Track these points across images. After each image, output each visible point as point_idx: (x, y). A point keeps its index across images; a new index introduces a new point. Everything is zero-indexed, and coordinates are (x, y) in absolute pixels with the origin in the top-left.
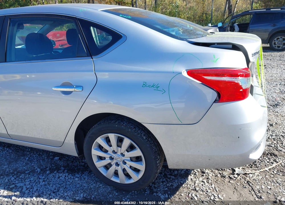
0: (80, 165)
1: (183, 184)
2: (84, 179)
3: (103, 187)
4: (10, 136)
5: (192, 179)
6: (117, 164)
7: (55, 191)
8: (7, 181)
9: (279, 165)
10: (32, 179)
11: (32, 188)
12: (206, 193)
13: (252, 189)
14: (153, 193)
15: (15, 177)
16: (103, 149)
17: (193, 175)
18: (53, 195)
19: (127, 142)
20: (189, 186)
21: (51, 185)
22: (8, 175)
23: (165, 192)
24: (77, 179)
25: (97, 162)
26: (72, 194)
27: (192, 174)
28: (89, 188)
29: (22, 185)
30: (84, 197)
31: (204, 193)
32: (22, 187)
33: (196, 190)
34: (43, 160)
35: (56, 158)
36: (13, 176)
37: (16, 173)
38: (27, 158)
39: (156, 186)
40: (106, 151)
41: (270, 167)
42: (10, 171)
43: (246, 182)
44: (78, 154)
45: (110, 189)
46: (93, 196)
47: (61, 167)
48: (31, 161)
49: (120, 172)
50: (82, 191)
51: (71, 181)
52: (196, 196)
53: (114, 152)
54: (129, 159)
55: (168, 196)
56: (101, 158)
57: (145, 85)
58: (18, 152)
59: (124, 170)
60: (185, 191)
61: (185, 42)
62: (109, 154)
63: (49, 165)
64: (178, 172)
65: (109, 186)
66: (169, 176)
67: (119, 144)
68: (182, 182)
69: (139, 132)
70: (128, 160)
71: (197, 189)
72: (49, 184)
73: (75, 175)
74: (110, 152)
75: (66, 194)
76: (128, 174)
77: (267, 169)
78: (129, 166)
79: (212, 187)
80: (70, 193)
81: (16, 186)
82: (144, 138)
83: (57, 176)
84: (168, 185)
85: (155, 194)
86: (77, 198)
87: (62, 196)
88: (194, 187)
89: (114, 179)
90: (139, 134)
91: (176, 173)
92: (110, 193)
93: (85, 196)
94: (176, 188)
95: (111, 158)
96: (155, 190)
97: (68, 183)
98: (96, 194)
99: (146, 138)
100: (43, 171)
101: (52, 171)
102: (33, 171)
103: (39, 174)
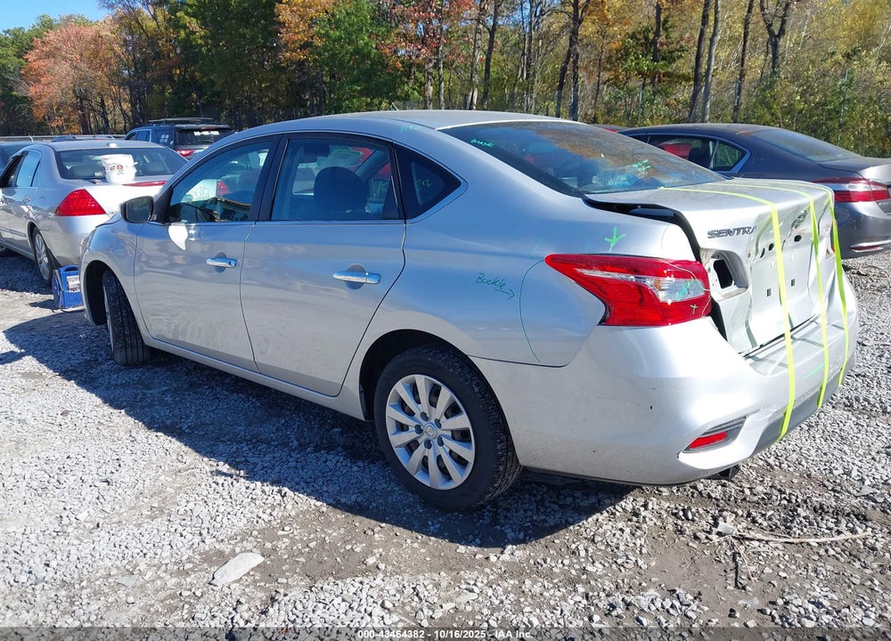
0: (375, 451)
1: (573, 524)
2: (370, 472)
3: (401, 492)
4: (257, 368)
5: (597, 520)
6: (428, 444)
7: (308, 480)
8: (234, 449)
9: (854, 541)
10: (277, 455)
11: (273, 468)
12: (612, 551)
13: (737, 568)
14: (495, 525)
15: (250, 446)
16: (406, 408)
17: (606, 514)
18: (303, 484)
19: (446, 396)
20: (583, 529)
21: (306, 470)
22: (239, 443)
23: (523, 529)
24: (355, 469)
25: (394, 434)
26: (335, 491)
27: (608, 512)
28: (373, 488)
29: (256, 460)
30: (356, 501)
31: (609, 550)
32: (255, 464)
33: (593, 540)
34: (311, 429)
35: (335, 430)
36: (247, 445)
37: (254, 441)
38: (283, 421)
39: (509, 514)
40: (410, 414)
41: (822, 540)
42: (245, 436)
43: (729, 553)
44: (364, 414)
45: (411, 499)
46: (374, 505)
47: (338, 445)
48: (287, 428)
49: (432, 463)
50: (357, 491)
51: (345, 471)
52: (586, 550)
53: (424, 415)
54: (450, 434)
55: (525, 536)
56: (402, 428)
57: (481, 279)
58: (271, 408)
59: (439, 459)
60: (567, 538)
61: (580, 200)
62: (416, 420)
63: (317, 439)
64: (574, 500)
65: (412, 493)
66: (548, 504)
67: (433, 399)
68: (571, 520)
69: (468, 376)
70: (446, 437)
71: (598, 539)
72: (303, 468)
73: (356, 462)
74: (418, 415)
75: (325, 488)
76: (445, 468)
77: (813, 541)
78: (448, 451)
79: (634, 543)
80: (333, 489)
81: (247, 461)
82: (476, 389)
83: (323, 459)
84: (535, 518)
85: (498, 527)
86: (343, 500)
87: (318, 491)
88: (592, 533)
89: (419, 477)
90: (466, 380)
91: (568, 503)
92: (409, 507)
93: (359, 500)
94: (551, 527)
95: (419, 430)
96: (502, 521)
97: (338, 473)
98: (381, 501)
99: (480, 392)
100: (302, 446)
101: (317, 449)
102: (286, 444)
103: (293, 450)
